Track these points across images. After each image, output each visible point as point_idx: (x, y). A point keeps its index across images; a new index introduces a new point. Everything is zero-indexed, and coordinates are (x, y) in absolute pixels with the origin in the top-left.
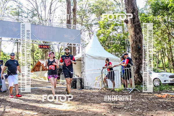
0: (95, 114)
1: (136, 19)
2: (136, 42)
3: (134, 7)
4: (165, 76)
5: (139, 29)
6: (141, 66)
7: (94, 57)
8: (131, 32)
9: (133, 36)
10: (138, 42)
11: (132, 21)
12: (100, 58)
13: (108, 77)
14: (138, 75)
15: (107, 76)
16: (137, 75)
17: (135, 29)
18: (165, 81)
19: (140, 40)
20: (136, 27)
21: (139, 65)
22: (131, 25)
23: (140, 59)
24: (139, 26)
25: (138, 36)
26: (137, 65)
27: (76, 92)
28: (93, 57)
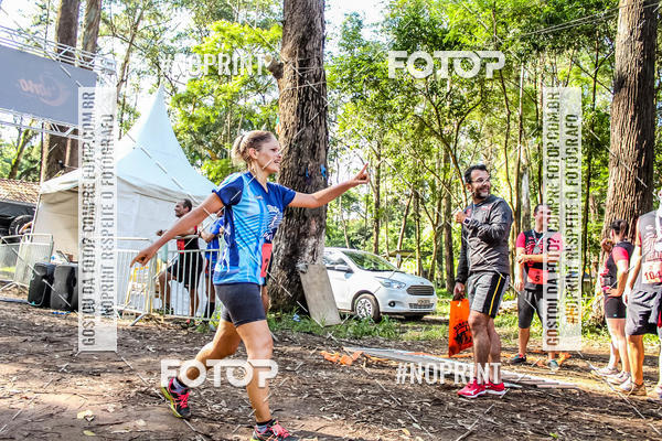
0: (52, 415)
1: (314, 68)
2: (299, 153)
3: (312, 22)
4: (395, 286)
5: (318, 107)
6: (303, 245)
7: (140, 189)
8: (287, 112)
9: (290, 128)
10: (306, 152)
11: (295, 73)
12: (164, 195)
13: (175, 274)
14: (289, 276)
15: (169, 270)
16: (284, 274)
17: (304, 104)
18: (393, 304)
19: (315, 147)
20: (307, 98)
21: (298, 241)
22: (289, 85)
23: (305, 218)
24: (320, 93)
25: (309, 132)
26: (289, 238)
27: (34, 325)
28: (135, 187)
